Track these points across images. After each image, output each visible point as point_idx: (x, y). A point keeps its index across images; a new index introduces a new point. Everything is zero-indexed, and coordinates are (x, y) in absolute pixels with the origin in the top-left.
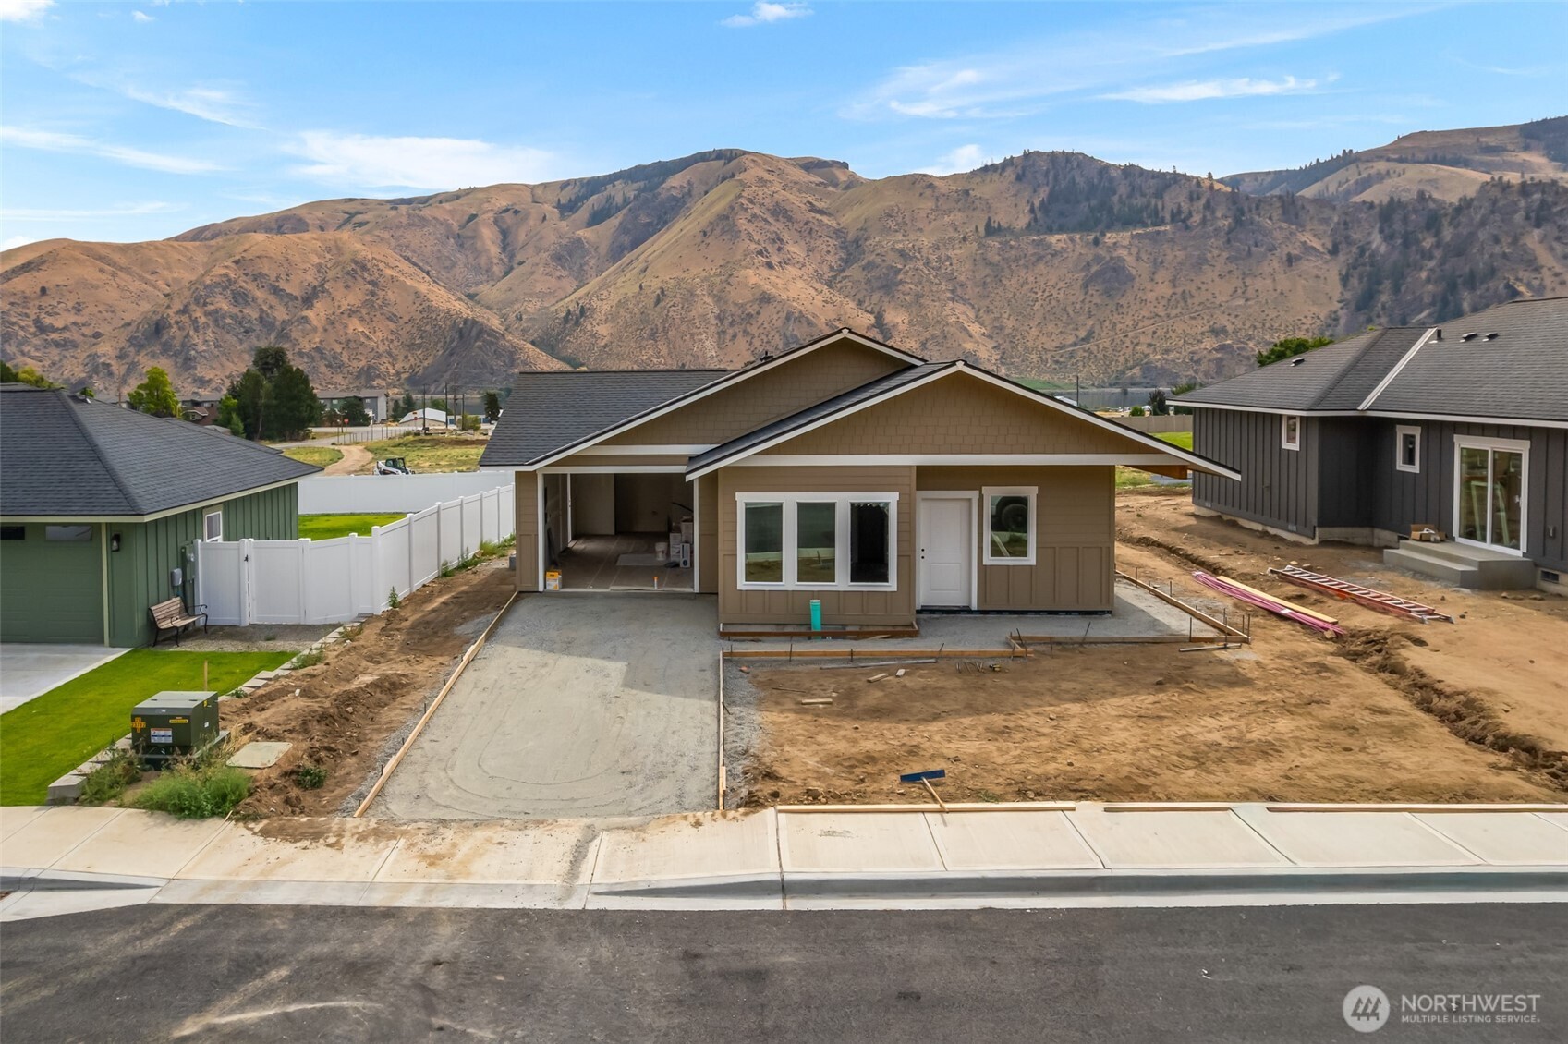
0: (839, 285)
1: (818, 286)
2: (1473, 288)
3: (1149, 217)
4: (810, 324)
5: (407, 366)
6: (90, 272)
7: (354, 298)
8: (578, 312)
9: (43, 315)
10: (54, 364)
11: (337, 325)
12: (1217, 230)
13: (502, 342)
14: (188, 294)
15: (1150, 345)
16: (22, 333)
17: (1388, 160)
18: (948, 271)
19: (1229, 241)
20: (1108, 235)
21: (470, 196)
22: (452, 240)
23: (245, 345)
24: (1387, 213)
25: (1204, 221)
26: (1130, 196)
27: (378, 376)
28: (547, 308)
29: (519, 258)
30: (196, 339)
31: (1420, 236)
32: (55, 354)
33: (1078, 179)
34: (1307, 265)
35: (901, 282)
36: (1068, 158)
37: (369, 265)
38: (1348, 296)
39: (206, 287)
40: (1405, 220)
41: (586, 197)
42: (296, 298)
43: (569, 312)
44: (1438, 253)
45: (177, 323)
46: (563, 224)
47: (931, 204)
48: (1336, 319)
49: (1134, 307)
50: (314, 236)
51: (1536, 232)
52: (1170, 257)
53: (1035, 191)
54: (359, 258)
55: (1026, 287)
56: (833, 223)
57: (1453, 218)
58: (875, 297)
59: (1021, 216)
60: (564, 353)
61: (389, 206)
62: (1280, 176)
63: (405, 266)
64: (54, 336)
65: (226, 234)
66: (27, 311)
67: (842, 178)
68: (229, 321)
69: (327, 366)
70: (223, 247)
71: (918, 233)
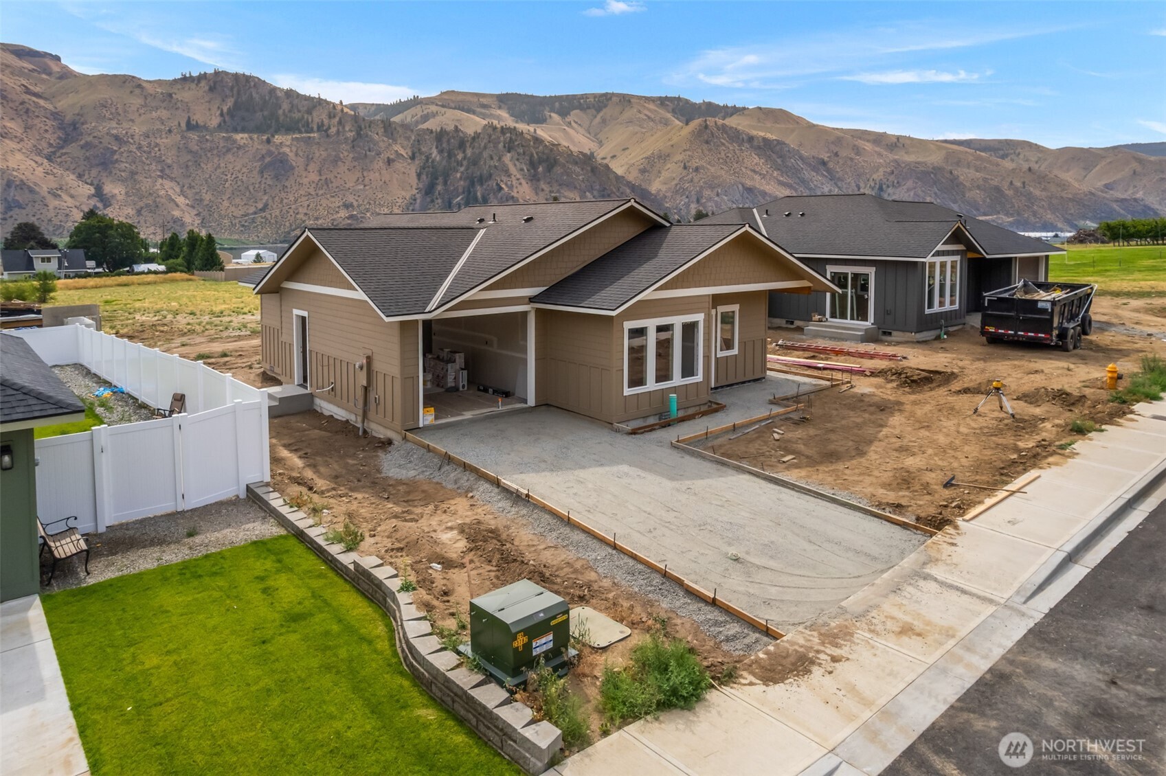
0: (59, 160)
1: (38, 159)
2: (482, 184)
3: (303, 126)
4: (31, 191)
12: (346, 139)
15: (306, 214)
17: (437, 105)
18: (157, 154)
19: (353, 147)
20: (276, 137)
24: (440, 136)
25: (338, 132)
26: (290, 111)
31: (456, 152)
33: (254, 95)
34: (399, 165)
35: (117, 161)
36: (248, 79)
38: (421, 186)
40: (448, 141)
44: (465, 163)
47: (140, 101)
48: (415, 200)
49: (295, 188)
51: (509, 155)
52: (317, 155)
53: (223, 101)
55: (218, 171)
56: (50, 107)
57: (471, 143)
58: (94, 172)
59: (213, 117)
62: (380, 108)
67: (55, 69)
71: (131, 123)
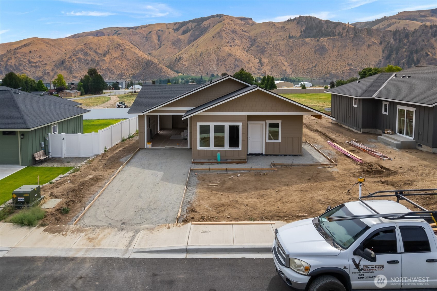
0: (249, 51)
1: (244, 52)
2: (417, 54)
3: (332, 34)
4: (242, 62)
5: (132, 73)
6: (43, 47)
7: (118, 54)
8: (179, 58)
9: (30, 59)
10: (33, 72)
11: (113, 62)
12: (350, 38)
13: (158, 66)
14: (71, 53)
15: (332, 68)
16: (24, 63)
17: (396, 19)
18: (279, 48)
19: (353, 41)
20: (321, 39)
21: (150, 26)
22: (144, 38)
23: (87, 67)
24: (395, 33)
25: (346, 35)
26: (327, 28)
27: (124, 76)
28: (170, 57)
29: (163, 43)
30: (73, 65)
31: (404, 40)
32: (34, 69)
33: (313, 24)
34: (374, 47)
35: (266, 51)
36: (311, 18)
37: (121, 45)
38: (384, 55)
39: (76, 51)
40: (400, 35)
41: (181, 27)
42: (101, 54)
43: (176, 58)
44: (408, 44)
45: (68, 61)
46: (175, 34)
47: (274, 30)
48: (381, 62)
49: (328, 58)
50: (106, 37)
51: (434, 38)
52: (337, 45)
53: (302, 27)
54: (119, 43)
55: (299, 52)
56: (248, 35)
57: (412, 35)
58: (259, 55)
59: (298, 33)
60: (175, 69)
61: (127, 29)
62: (367, 23)
63: (131, 45)
64: (34, 64)
65: (82, 36)
66: (26, 57)
67: (251, 22)
68: (82, 60)
69: (110, 73)
70: (81, 40)
71: (271, 38)
